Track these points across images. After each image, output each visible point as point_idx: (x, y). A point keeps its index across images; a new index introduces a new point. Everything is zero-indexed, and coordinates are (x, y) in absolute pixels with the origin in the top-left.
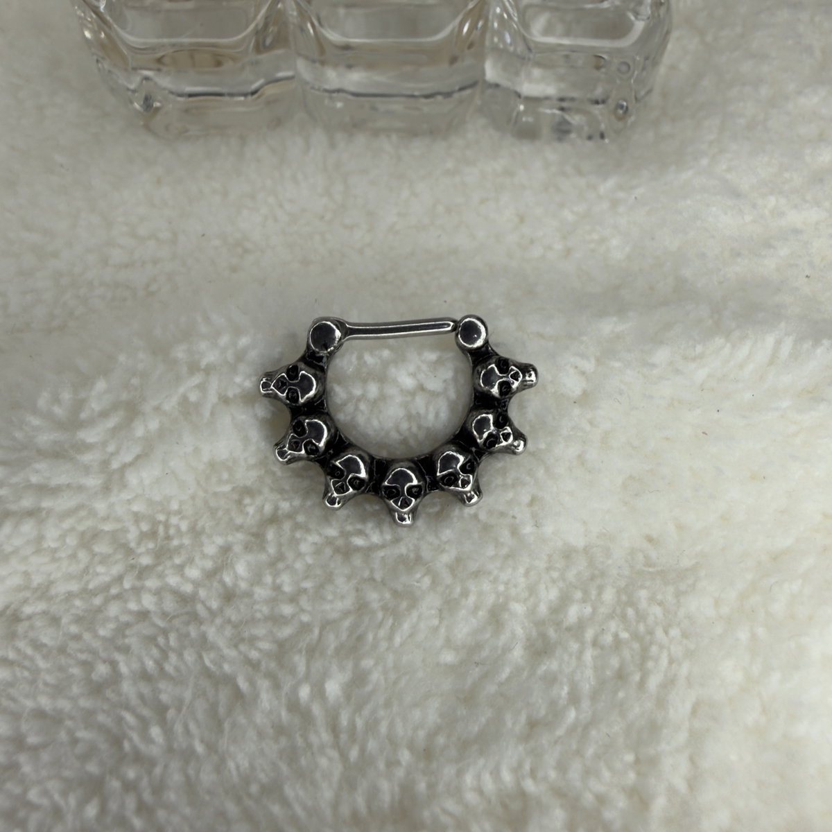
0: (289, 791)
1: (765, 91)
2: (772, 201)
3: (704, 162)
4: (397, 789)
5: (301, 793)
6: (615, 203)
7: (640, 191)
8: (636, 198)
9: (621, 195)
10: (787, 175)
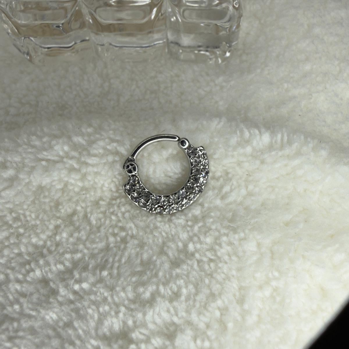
0: (76, 324)
1: (284, 42)
2: (286, 85)
3: (259, 71)
4: (121, 322)
5: (81, 324)
6: (222, 88)
7: (232, 83)
8: (230, 86)
9: (224, 84)
10: (292, 75)
